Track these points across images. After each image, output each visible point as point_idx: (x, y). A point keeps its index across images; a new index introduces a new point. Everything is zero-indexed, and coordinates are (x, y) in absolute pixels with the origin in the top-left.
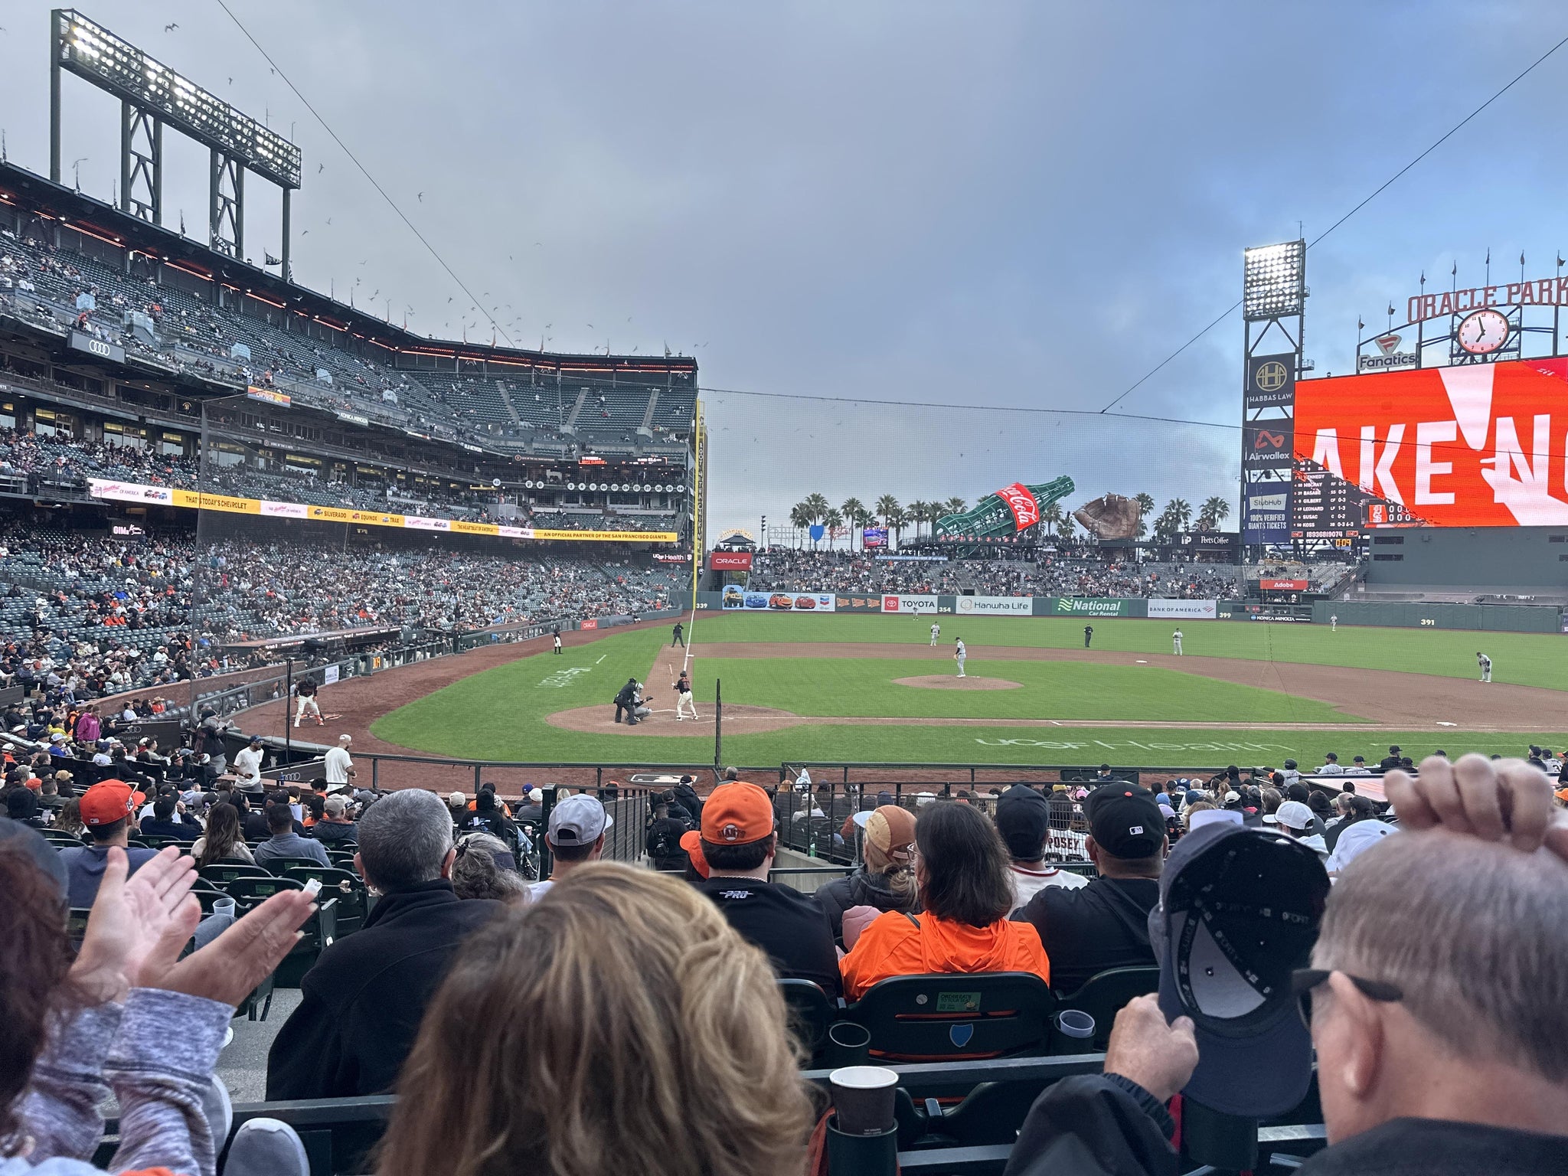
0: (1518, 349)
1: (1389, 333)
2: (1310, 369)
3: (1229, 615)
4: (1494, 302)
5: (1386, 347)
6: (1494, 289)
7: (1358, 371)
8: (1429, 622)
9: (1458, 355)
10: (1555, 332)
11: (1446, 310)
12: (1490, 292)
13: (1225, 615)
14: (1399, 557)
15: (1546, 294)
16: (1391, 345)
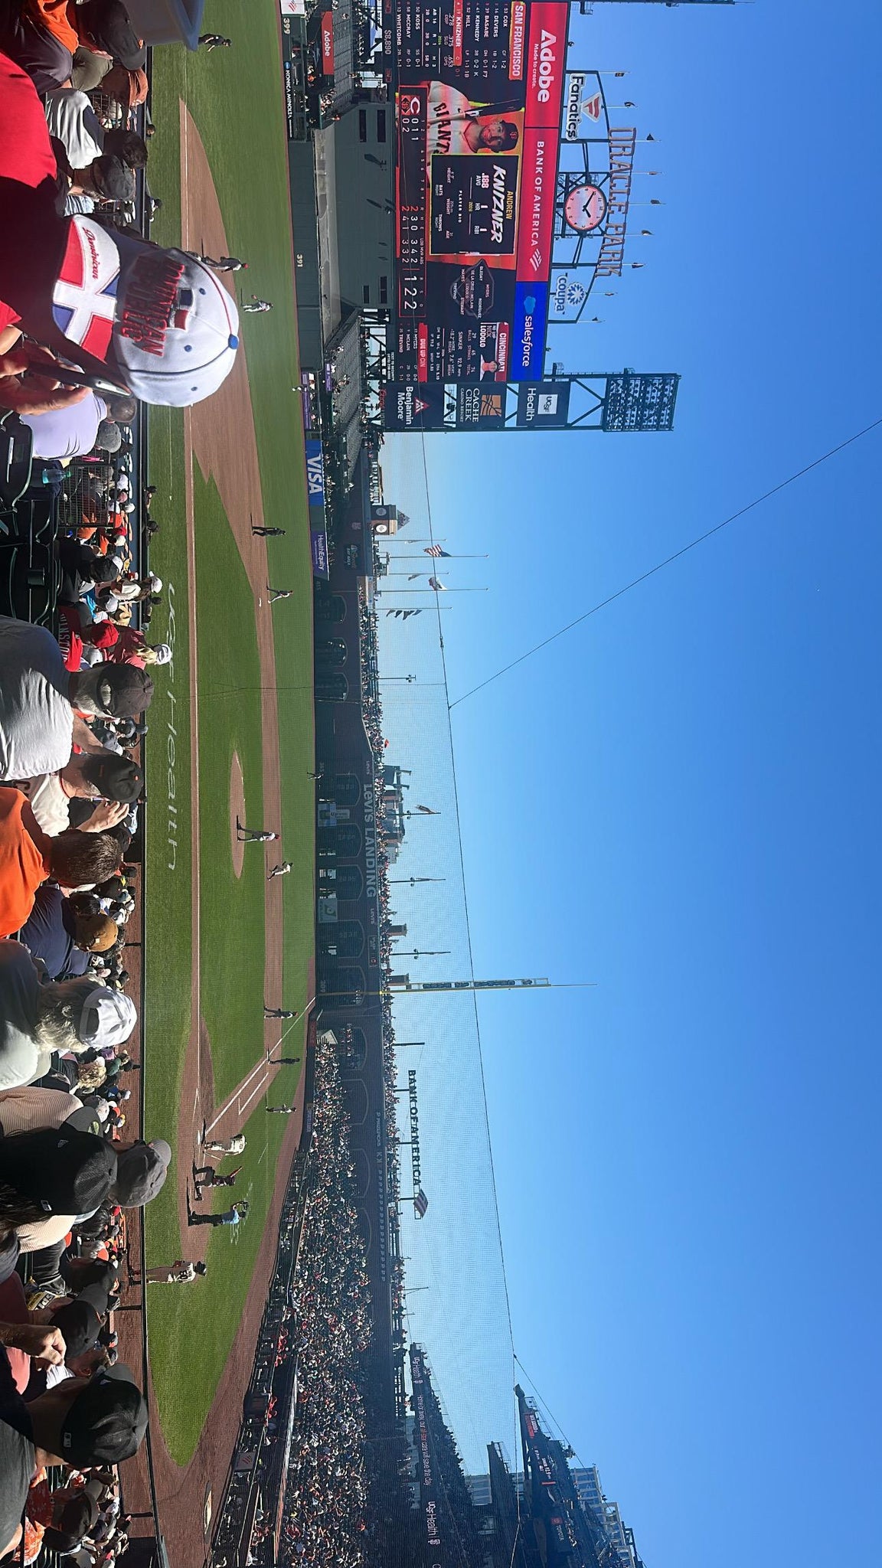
0: (563, 235)
1: (604, 107)
2: (582, 11)
3: (287, 32)
4: (613, 212)
5: (590, 105)
6: (626, 213)
7: (570, 72)
8: (301, 262)
9: (567, 180)
10: (574, 266)
11: (615, 167)
12: (623, 208)
13: (287, 26)
14: (363, 136)
15: (610, 256)
16: (591, 111)
